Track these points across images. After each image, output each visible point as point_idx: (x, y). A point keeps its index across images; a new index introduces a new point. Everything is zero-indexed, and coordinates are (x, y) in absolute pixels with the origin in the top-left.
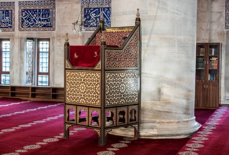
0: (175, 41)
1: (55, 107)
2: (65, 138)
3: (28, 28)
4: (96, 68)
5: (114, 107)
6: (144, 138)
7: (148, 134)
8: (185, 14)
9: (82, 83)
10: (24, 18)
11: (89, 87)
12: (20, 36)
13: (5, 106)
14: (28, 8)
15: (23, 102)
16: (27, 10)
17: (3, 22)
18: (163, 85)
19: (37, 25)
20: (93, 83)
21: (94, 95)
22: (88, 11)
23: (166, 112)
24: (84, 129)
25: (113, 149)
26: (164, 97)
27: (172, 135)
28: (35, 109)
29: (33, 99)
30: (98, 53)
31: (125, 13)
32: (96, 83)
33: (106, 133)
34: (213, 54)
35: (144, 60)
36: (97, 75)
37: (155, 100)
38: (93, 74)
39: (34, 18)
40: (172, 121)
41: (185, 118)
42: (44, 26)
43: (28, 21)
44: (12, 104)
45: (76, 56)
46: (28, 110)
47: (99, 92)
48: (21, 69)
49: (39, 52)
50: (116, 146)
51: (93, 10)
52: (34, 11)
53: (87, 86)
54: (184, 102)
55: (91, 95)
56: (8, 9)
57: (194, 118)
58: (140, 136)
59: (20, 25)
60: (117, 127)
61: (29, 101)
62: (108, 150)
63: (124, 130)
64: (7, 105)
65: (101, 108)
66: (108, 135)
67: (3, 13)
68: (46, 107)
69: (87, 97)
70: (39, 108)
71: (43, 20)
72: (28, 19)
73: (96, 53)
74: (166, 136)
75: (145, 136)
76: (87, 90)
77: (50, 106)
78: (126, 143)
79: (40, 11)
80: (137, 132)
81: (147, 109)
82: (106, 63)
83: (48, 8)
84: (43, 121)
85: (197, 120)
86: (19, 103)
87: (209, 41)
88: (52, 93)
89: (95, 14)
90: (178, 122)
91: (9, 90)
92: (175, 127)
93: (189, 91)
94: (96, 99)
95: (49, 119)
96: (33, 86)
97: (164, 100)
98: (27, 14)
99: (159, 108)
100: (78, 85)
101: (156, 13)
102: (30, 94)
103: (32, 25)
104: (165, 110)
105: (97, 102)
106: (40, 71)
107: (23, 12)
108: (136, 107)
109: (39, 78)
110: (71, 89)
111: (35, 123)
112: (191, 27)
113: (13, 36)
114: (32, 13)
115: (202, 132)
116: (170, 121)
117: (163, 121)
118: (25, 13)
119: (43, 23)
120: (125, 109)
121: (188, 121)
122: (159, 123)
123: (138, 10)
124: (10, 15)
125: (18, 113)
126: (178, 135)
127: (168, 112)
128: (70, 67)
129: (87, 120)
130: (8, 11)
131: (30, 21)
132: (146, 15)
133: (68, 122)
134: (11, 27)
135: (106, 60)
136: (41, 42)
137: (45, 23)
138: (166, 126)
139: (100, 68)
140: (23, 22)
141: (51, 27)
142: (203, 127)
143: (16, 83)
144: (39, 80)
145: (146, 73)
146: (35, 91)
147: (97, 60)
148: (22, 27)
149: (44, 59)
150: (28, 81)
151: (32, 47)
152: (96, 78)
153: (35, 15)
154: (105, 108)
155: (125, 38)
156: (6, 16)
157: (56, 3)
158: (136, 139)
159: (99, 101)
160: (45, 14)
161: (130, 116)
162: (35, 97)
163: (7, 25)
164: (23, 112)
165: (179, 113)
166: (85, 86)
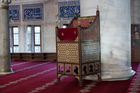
0: (119, 23)
1: (46, 64)
2: (58, 82)
3: (28, 20)
4: (76, 41)
5: (87, 63)
6: (103, 80)
7: (106, 78)
8: (124, 7)
9: (67, 50)
10: (25, 14)
11: (72, 52)
12: (23, 24)
13: (18, 64)
14: (28, 8)
15: (27, 62)
16: (27, 10)
17: (14, 17)
18: (113, 49)
19: (33, 17)
20: (74, 50)
21: (75, 57)
22: (62, 8)
23: (116, 65)
24: (67, 76)
25: (88, 88)
26: (114, 56)
27: (120, 78)
28: (35, 66)
29: (33, 60)
30: (77, 32)
31: (89, 8)
32: (76, 50)
33: (83, 79)
34: (136, 30)
35: (102, 35)
36: (76, 45)
37: (109, 58)
38: (74, 44)
39: (31, 14)
40: (119, 70)
41: (127, 68)
42: (38, 18)
43: (28, 16)
44: (21, 63)
45: (63, 34)
46: (32, 67)
47: (78, 55)
48: (25, 43)
49: (34, 33)
50: (89, 86)
51: (65, 8)
52: (31, 10)
53: (70, 52)
54: (126, 59)
55: (73, 57)
56: (16, 9)
57: (131, 68)
58: (101, 79)
59: (24, 18)
60: (88, 75)
61: (30, 62)
62: (85, 89)
63: (91, 76)
64: (19, 64)
65: (79, 64)
66: (84, 80)
67: (14, 11)
68: (41, 64)
69: (71, 58)
70: (38, 65)
71: (37, 15)
72: (28, 15)
73: (75, 32)
74: (116, 79)
75: (104, 79)
76: (70, 54)
77: (43, 64)
78: (94, 84)
79: (34, 10)
80: (99, 77)
81: (105, 64)
82: (81, 38)
83: (39, 8)
84: (42, 73)
85: (133, 69)
86: (25, 63)
87: (133, 23)
88: (43, 56)
89: (66, 10)
90: (123, 71)
91: (19, 56)
92: (121, 73)
93: (128, 52)
94: (76, 59)
95: (45, 71)
96: (32, 53)
97: (115, 58)
98: (27, 12)
99: (111, 63)
100: (65, 51)
101: (108, 8)
102: (31, 57)
103: (30, 18)
104: (115, 64)
105: (77, 61)
106: (36, 44)
107: (25, 10)
108: (98, 63)
109: (35, 48)
110: (61, 54)
111: (38, 74)
112: (128, 15)
113: (20, 24)
114: (30, 11)
115: (137, 76)
116: (118, 70)
117: (114, 70)
118: (26, 11)
119: (36, 16)
120: (93, 64)
121: (128, 70)
122: (112, 71)
123: (98, 6)
124: (17, 12)
125: (26, 68)
126: (123, 78)
127: (117, 65)
128: (59, 41)
129: (71, 71)
130: (16, 10)
131: (29, 16)
132: (102, 9)
133: (60, 73)
134: (18, 19)
135: (81, 36)
136: (35, 28)
137: (38, 16)
138: (116, 73)
139: (78, 41)
140: (25, 16)
141: (41, 18)
142: (137, 73)
143: (22, 51)
144: (35, 49)
145: (103, 43)
146: (34, 56)
147: (76, 36)
148: (25, 19)
149: (37, 37)
150: (29, 50)
151: (30, 30)
152: (76, 47)
153: (32, 12)
154: (82, 64)
155: (91, 23)
156: (15, 13)
157: (44, 5)
158: (99, 81)
159: (78, 60)
160: (38, 11)
161: (95, 68)
162: (33, 59)
163: (16, 18)
164: (29, 68)
165: (123, 65)
166: (69, 51)
